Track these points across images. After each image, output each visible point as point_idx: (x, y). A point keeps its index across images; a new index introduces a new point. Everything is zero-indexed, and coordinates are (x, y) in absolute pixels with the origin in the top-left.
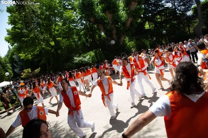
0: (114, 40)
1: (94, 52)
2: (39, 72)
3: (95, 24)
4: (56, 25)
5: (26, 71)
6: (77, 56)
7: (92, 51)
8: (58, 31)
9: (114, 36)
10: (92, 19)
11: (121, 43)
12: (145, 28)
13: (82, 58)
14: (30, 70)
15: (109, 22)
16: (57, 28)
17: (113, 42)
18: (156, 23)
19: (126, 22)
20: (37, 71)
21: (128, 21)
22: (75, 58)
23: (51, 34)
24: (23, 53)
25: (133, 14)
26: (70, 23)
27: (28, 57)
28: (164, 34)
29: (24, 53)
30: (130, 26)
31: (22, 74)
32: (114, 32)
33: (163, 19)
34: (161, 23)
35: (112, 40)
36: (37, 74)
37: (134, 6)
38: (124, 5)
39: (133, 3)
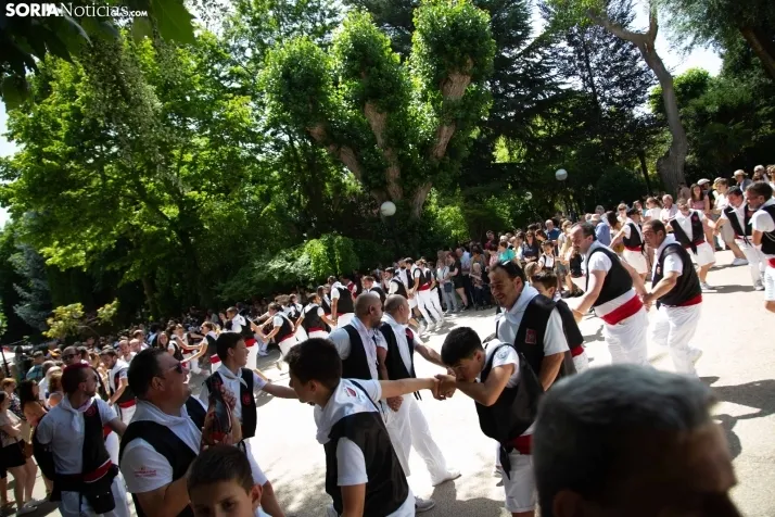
0: (390, 200)
1: (324, 243)
2: (113, 317)
3: (325, 144)
4: (188, 147)
5: (66, 310)
6: (263, 256)
7: (318, 237)
8: (193, 164)
9: (394, 188)
10: (317, 130)
11: (417, 211)
12: (494, 159)
13: (284, 263)
14: (78, 307)
16: (189, 157)
17: (389, 208)
18: (531, 142)
19: (433, 139)
20: (107, 311)
21: (440, 137)
22: (258, 264)
24: (58, 246)
25: (456, 114)
26: (237, 138)
27: (77, 260)
28: (559, 179)
29: (61, 245)
30: (445, 155)
31: (50, 321)
32: (393, 172)
33: (555, 129)
34: (549, 142)
35: (383, 201)
36: (106, 324)
37: (461, 86)
38: (427, 83)
39: (455, 78)
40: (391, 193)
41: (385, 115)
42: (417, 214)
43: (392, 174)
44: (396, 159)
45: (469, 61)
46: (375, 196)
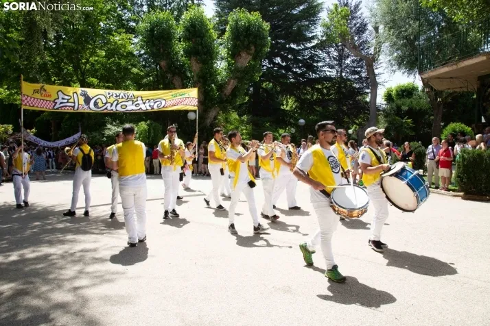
1: (148, 125)
4: (93, 53)
6: (114, 123)
7: (146, 121)
8: (93, 65)
10: (163, 63)
14: (10, 128)
15: (193, 77)
17: (192, 116)
19: (225, 84)
21: (228, 85)
22: (109, 126)
23: (77, 67)
24: (6, 89)
26: (122, 56)
28: (300, 124)
29: (9, 89)
30: (230, 95)
33: (315, 97)
37: (245, 60)
38: (228, 54)
39: (243, 55)
41: (201, 65)
44: (202, 90)
45: (253, 48)
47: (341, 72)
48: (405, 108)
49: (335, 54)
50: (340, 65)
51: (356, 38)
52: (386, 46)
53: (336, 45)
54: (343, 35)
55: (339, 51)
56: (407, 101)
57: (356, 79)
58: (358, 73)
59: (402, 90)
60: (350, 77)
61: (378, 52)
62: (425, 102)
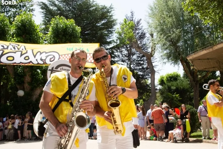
40: (25, 87)
42: (34, 99)
43: (26, 79)
44: (30, 73)
46: (18, 87)
47: (130, 64)
48: (173, 88)
49: (125, 52)
50: (129, 60)
51: (139, 42)
52: (158, 46)
53: (126, 47)
54: (130, 39)
55: (128, 51)
56: (174, 83)
57: (140, 69)
58: (141, 65)
59: (170, 77)
60: (136, 68)
61: (154, 50)
62: (186, 83)
